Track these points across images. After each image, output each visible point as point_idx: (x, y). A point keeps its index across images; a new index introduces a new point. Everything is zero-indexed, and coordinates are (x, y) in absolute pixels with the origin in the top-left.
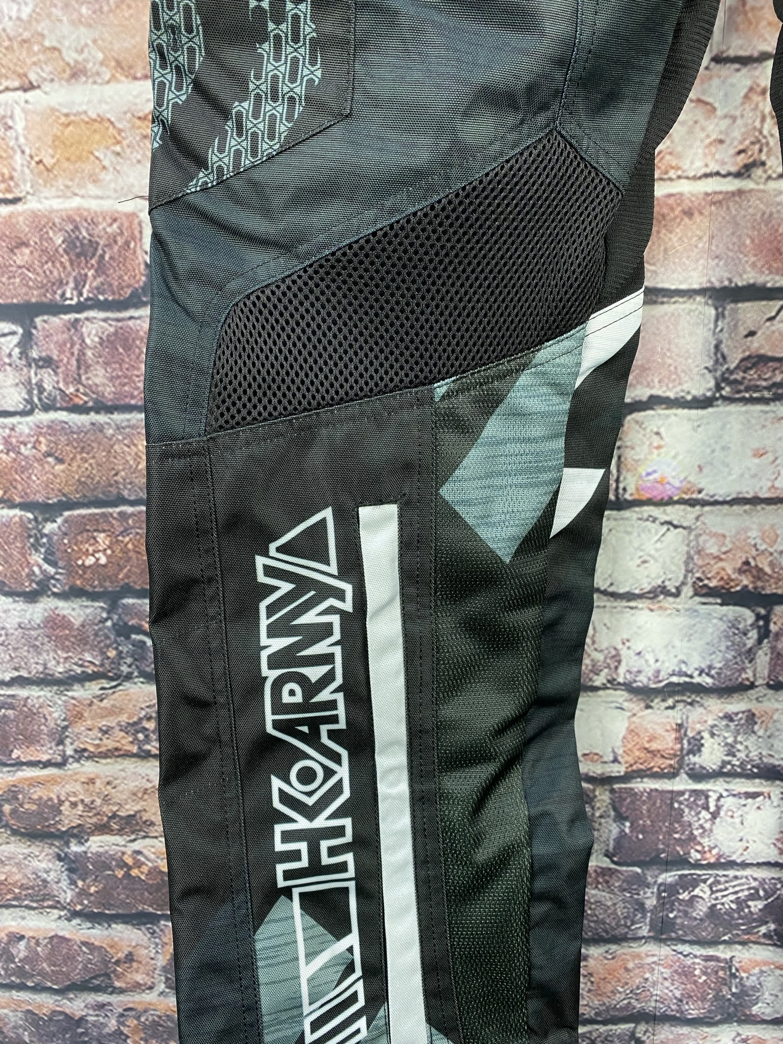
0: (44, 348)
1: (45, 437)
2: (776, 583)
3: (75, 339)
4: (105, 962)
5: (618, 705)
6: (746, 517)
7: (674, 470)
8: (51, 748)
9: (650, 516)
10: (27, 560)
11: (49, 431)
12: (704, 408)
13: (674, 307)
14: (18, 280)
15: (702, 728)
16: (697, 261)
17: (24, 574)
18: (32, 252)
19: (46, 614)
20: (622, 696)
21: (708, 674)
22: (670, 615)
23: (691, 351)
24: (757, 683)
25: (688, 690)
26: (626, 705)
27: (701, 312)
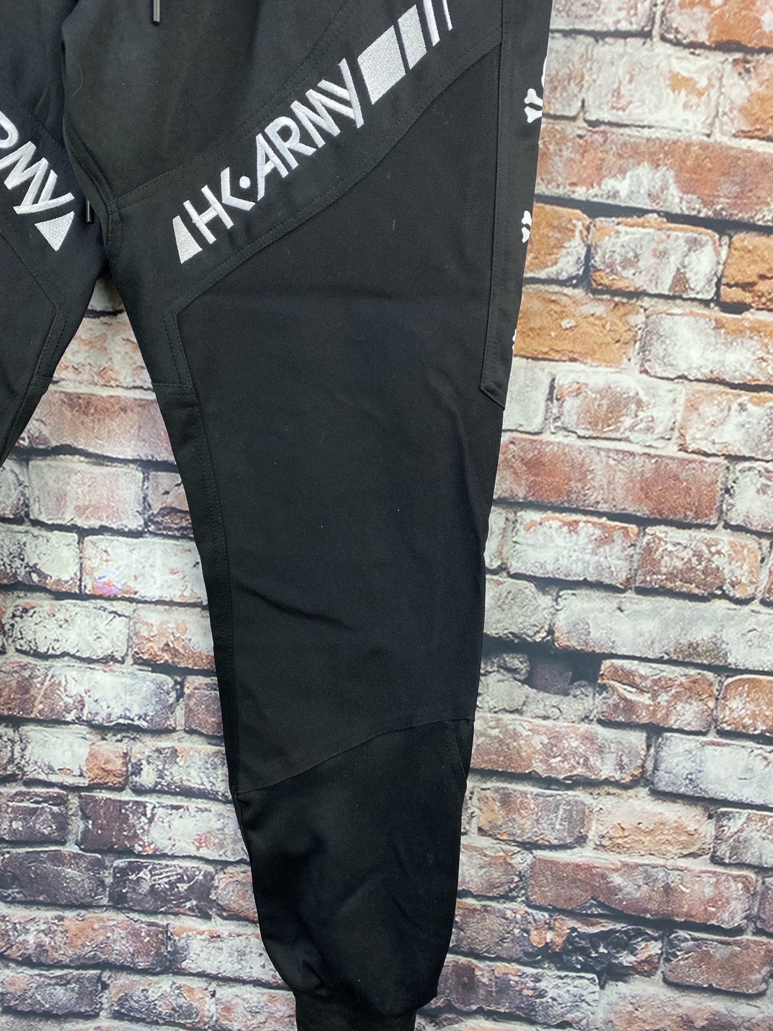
2: (187, 660)
5: (83, 736)
6: (167, 614)
7: (118, 576)
9: (102, 607)
12: (137, 537)
13: (114, 469)
15: (142, 757)
16: (130, 441)
21: (144, 720)
22: (117, 675)
23: (128, 499)
24: (177, 729)
25: (131, 730)
26: (88, 736)
27: (133, 475)
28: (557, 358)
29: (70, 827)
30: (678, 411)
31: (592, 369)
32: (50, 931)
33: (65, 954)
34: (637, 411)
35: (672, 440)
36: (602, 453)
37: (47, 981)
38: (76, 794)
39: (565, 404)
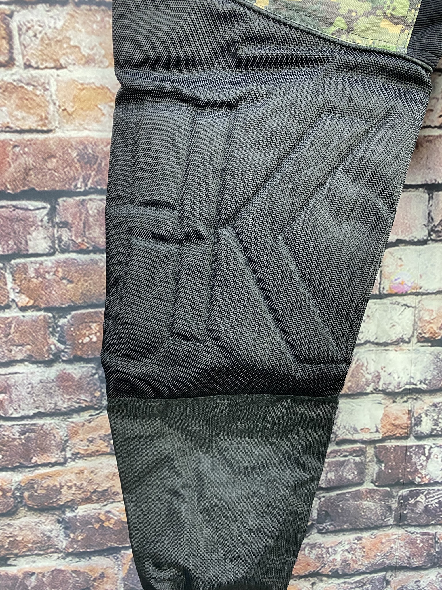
0: (63, 216)
1: (61, 268)
3: (83, 211)
4: (87, 581)
5: (379, 402)
7: (408, 277)
8: (57, 454)
9: (397, 302)
10: (47, 341)
11: (65, 265)
12: (423, 245)
13: (409, 193)
14: (48, 177)
15: (421, 412)
16: (420, 170)
17: (45, 350)
18: (57, 161)
19: (58, 373)
20: (381, 397)
21: (424, 383)
23: (417, 216)
25: (414, 392)
26: (383, 401)
27: (421, 197)
29: (367, 471)
32: (352, 550)
33: (362, 564)
37: (350, 586)
38: (372, 446)
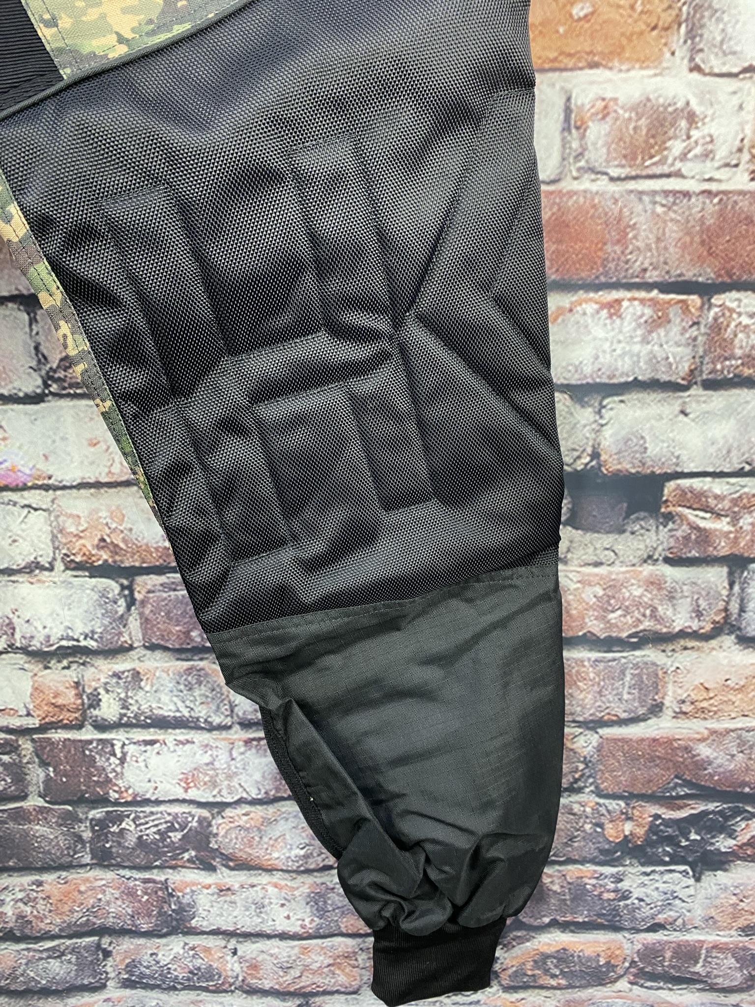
2: (132, 557)
5: (21, 667)
6: (94, 500)
7: (22, 458)
9: (10, 501)
12: (37, 403)
15: (97, 685)
20: (22, 659)
21: (92, 638)
22: (48, 587)
23: (14, 352)
24: (135, 645)
25: (79, 653)
26: (26, 666)
27: (15, 318)
28: (570, 65)
29: (27, 777)
30: (747, 122)
31: (623, 75)
32: (30, 900)
33: (52, 923)
34: (689, 130)
35: (741, 166)
36: (646, 199)
37: (38, 955)
38: (27, 737)
39: (588, 133)
